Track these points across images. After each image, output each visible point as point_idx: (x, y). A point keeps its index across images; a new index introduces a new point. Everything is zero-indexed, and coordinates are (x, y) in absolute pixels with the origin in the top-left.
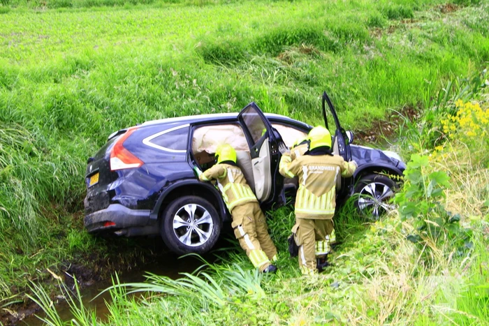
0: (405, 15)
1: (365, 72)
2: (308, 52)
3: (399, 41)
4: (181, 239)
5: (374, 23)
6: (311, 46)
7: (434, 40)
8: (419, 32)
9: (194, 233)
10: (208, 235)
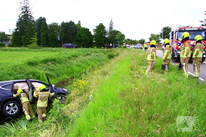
0: (76, 56)
1: (65, 68)
2: (53, 63)
3: (74, 62)
4: (8, 113)
5: (69, 58)
6: (54, 62)
7: (82, 62)
8: (79, 60)
9: (12, 111)
10: (16, 111)
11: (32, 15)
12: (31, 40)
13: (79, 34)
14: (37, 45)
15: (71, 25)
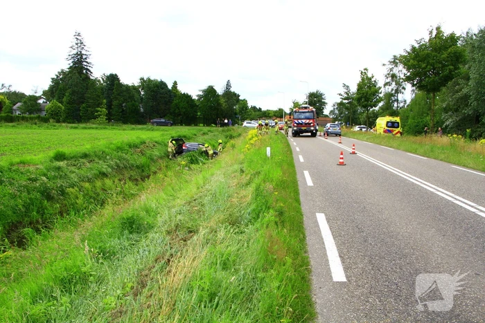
11: (88, 68)
12: (97, 111)
13: (176, 104)
14: (106, 119)
15: (162, 89)
